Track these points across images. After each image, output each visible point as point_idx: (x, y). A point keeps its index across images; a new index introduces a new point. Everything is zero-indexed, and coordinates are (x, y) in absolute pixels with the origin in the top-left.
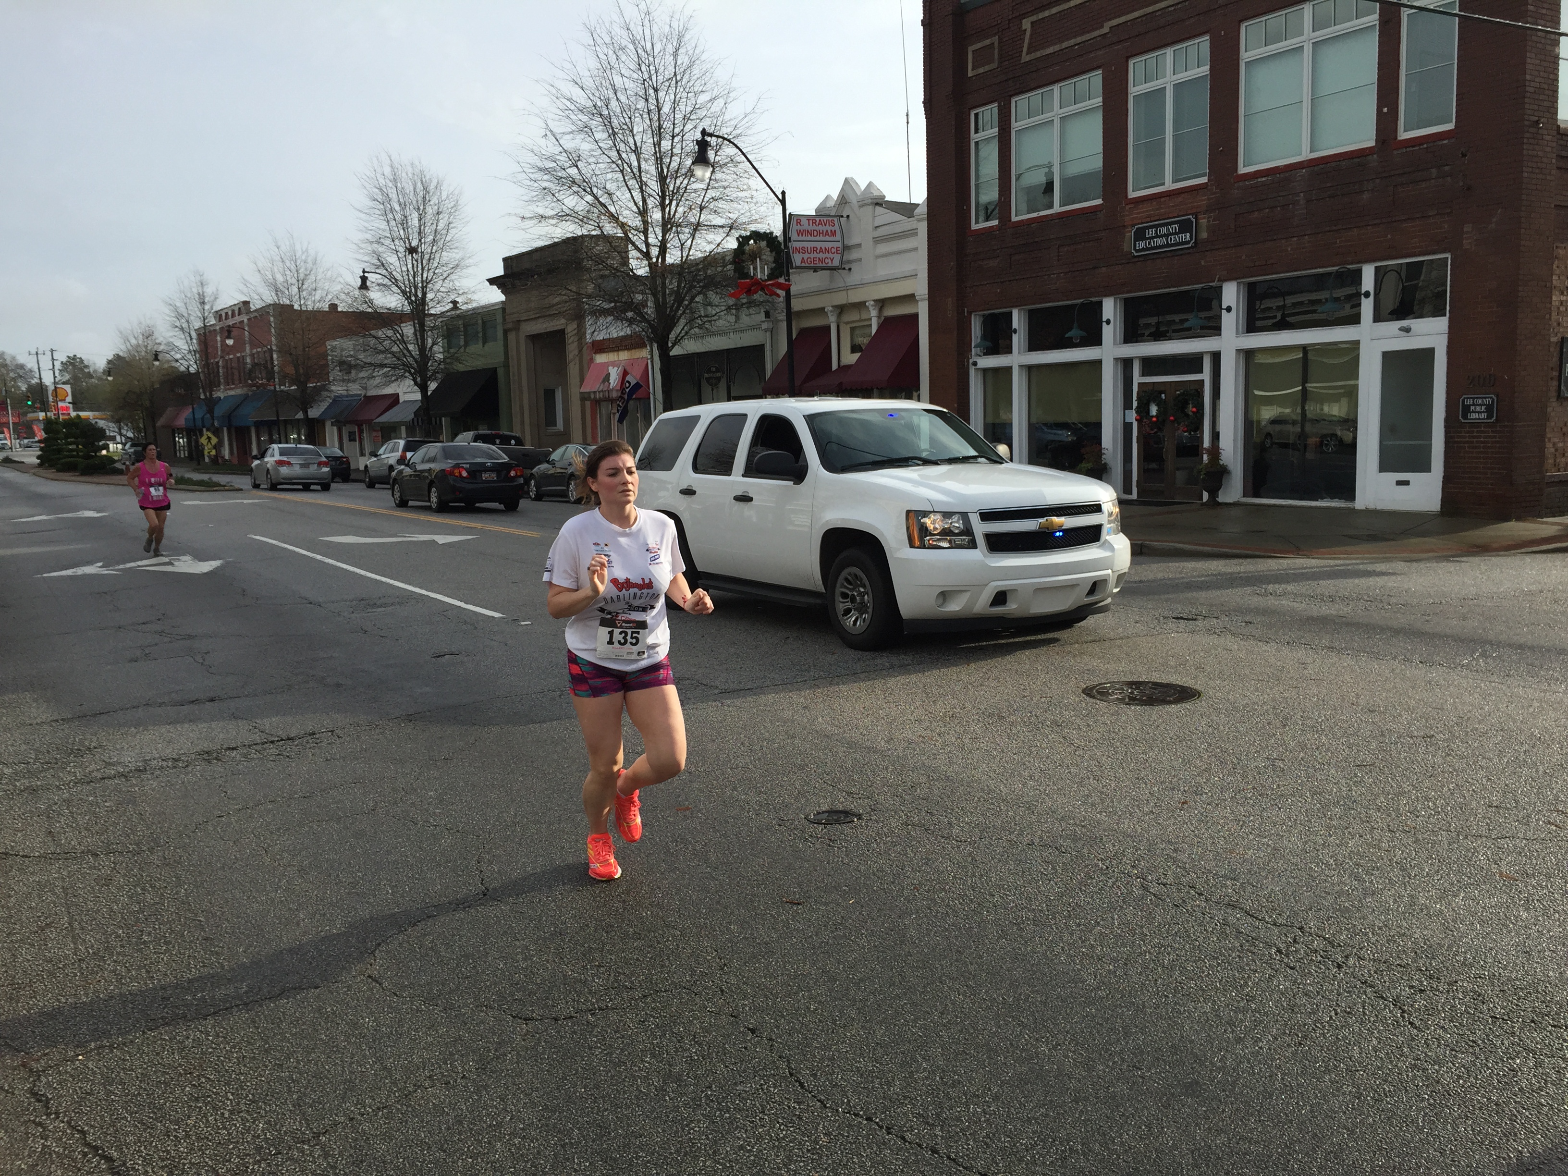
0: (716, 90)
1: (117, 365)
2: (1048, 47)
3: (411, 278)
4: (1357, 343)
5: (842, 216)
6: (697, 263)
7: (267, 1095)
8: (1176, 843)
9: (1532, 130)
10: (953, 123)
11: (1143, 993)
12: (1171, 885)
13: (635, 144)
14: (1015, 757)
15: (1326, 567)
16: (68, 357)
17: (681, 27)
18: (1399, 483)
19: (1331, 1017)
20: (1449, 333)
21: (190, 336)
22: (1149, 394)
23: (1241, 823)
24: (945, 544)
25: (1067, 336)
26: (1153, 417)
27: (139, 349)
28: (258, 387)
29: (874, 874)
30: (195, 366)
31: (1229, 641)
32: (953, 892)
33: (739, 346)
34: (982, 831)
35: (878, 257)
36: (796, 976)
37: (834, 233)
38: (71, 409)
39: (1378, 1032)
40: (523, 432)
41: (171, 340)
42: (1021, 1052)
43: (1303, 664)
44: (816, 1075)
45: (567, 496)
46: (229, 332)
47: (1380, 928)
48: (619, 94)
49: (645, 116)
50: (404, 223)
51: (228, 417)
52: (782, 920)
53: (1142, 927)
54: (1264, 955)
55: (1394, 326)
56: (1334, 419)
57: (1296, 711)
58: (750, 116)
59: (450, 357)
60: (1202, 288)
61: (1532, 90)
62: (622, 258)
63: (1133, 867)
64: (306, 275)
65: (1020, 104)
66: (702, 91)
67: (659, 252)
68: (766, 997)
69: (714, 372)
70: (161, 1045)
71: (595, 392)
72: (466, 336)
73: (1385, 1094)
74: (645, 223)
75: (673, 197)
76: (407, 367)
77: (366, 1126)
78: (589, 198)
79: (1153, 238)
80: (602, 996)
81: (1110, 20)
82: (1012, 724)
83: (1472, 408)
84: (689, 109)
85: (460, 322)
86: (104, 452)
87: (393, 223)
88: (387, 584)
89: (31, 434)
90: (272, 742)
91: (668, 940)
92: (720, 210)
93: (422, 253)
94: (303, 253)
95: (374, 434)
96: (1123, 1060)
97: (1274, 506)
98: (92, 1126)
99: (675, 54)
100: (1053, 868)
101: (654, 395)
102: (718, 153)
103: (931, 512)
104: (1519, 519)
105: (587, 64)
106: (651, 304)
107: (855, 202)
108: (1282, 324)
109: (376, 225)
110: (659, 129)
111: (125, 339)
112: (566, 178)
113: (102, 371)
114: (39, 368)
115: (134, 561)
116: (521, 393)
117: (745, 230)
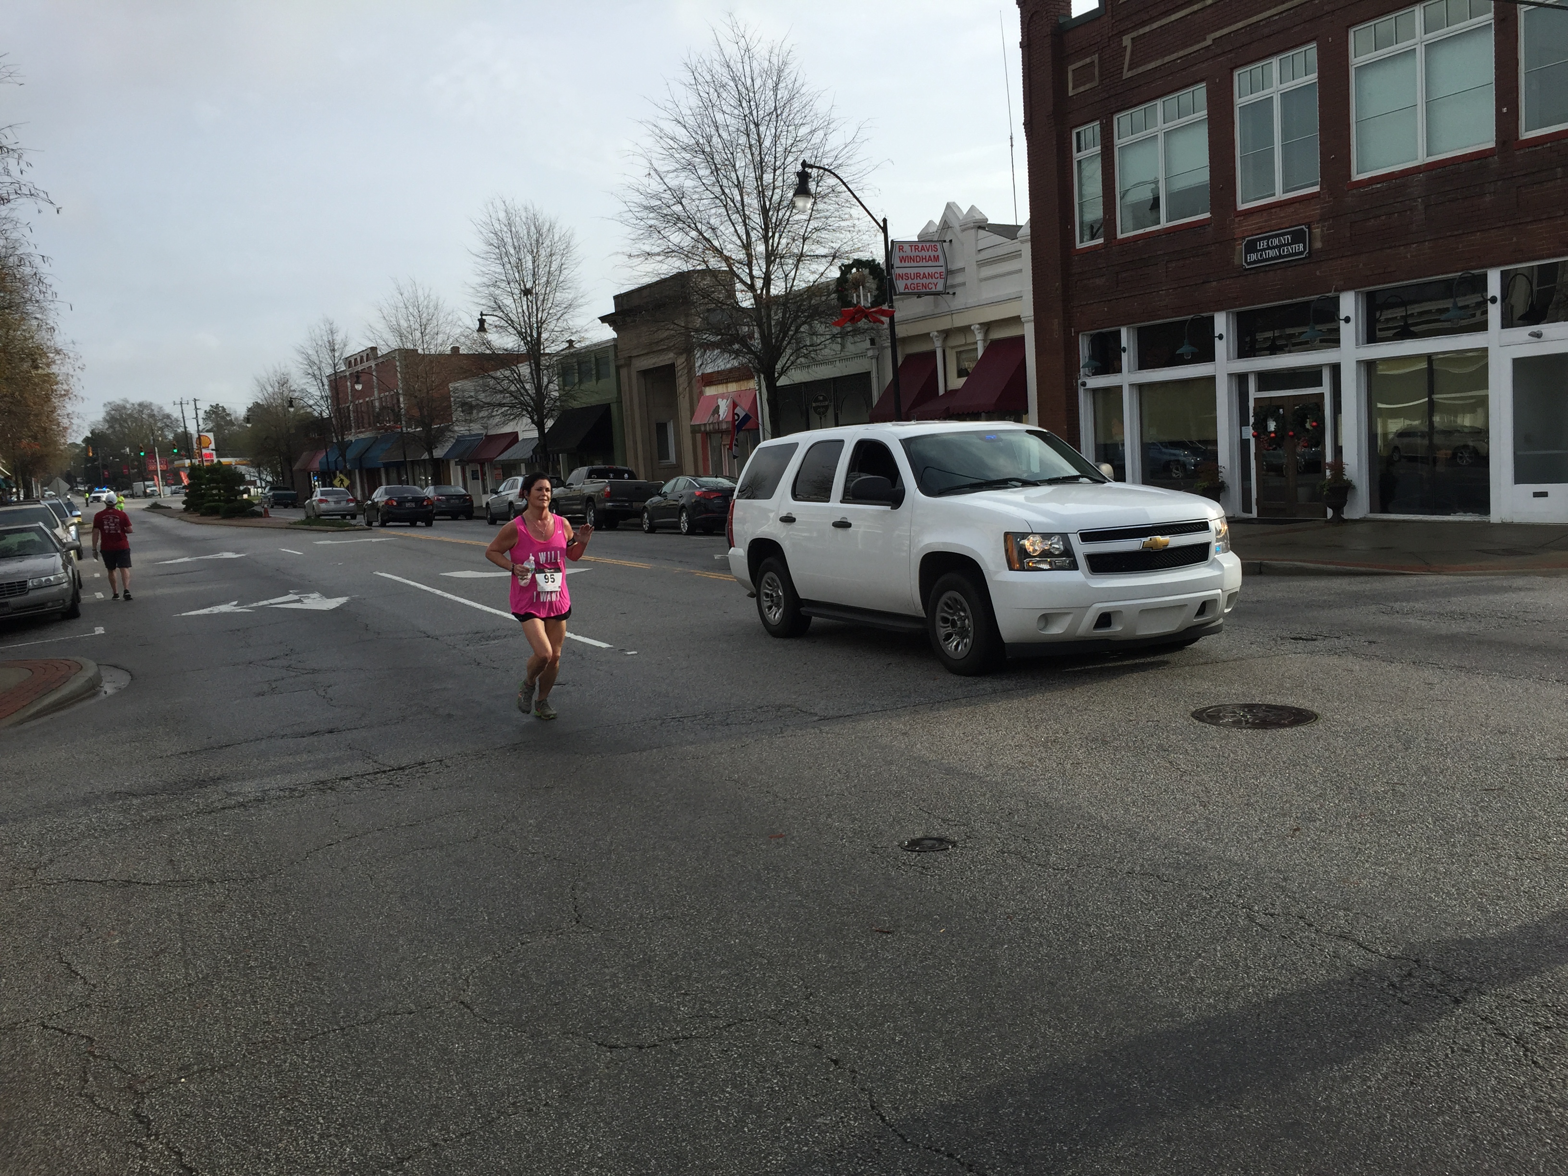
0: (816, 122)
1: (256, 412)
2: (1149, 62)
3: (526, 319)
4: (1486, 350)
5: (945, 241)
6: (800, 294)
7: (356, 1120)
8: (1286, 872)
10: (1055, 143)
11: (1245, 1029)
12: (1278, 915)
13: (738, 179)
14: (1119, 783)
15: (1457, 583)
16: (211, 406)
17: (781, 61)
18: (1537, 495)
19: (1447, 1056)
21: (322, 383)
22: (1266, 410)
23: (1357, 850)
24: (1045, 566)
25: (1178, 352)
26: (1271, 432)
27: (276, 397)
28: (386, 430)
29: (967, 903)
30: (328, 412)
31: (1349, 661)
32: (1048, 922)
33: (845, 373)
34: (1080, 859)
35: (983, 280)
36: (882, 1006)
37: (937, 258)
38: (215, 456)
39: (1498, 1072)
40: (637, 465)
41: (305, 387)
42: (1112, 1089)
43: (1429, 684)
44: (897, 1109)
45: (679, 528)
46: (358, 377)
48: (721, 131)
49: (747, 151)
50: (519, 266)
51: (360, 461)
52: (871, 949)
53: (1246, 959)
54: (1376, 989)
55: (1522, 333)
56: (1466, 430)
57: (1420, 733)
58: (850, 146)
59: (565, 395)
60: (1318, 299)
62: (727, 291)
63: (1239, 896)
64: (428, 320)
65: (1122, 121)
66: (803, 124)
67: (764, 283)
68: (851, 1027)
69: (821, 401)
70: (260, 1069)
71: (705, 425)
72: (580, 374)
73: (1504, 1138)
74: (749, 255)
75: (776, 229)
76: (524, 405)
77: (448, 1153)
78: (694, 234)
79: (1264, 250)
80: (686, 1024)
81: (1212, 32)
82: (1116, 749)
84: (790, 142)
85: (575, 360)
86: (245, 496)
87: (508, 266)
89: (179, 481)
90: (384, 772)
91: (755, 969)
92: (823, 240)
93: (536, 294)
94: (425, 299)
95: (496, 472)
96: (1220, 1098)
97: (1404, 521)
98: (190, 1148)
99: (775, 89)
100: (1154, 897)
101: (763, 425)
102: (820, 184)
103: (1029, 534)
105: (689, 102)
106: (756, 335)
107: (958, 228)
108: (1405, 333)
109: (493, 269)
110: (761, 163)
111: (263, 388)
112: (671, 215)
113: (242, 418)
114: (183, 417)
115: (267, 599)
116: (634, 428)
117: (848, 258)
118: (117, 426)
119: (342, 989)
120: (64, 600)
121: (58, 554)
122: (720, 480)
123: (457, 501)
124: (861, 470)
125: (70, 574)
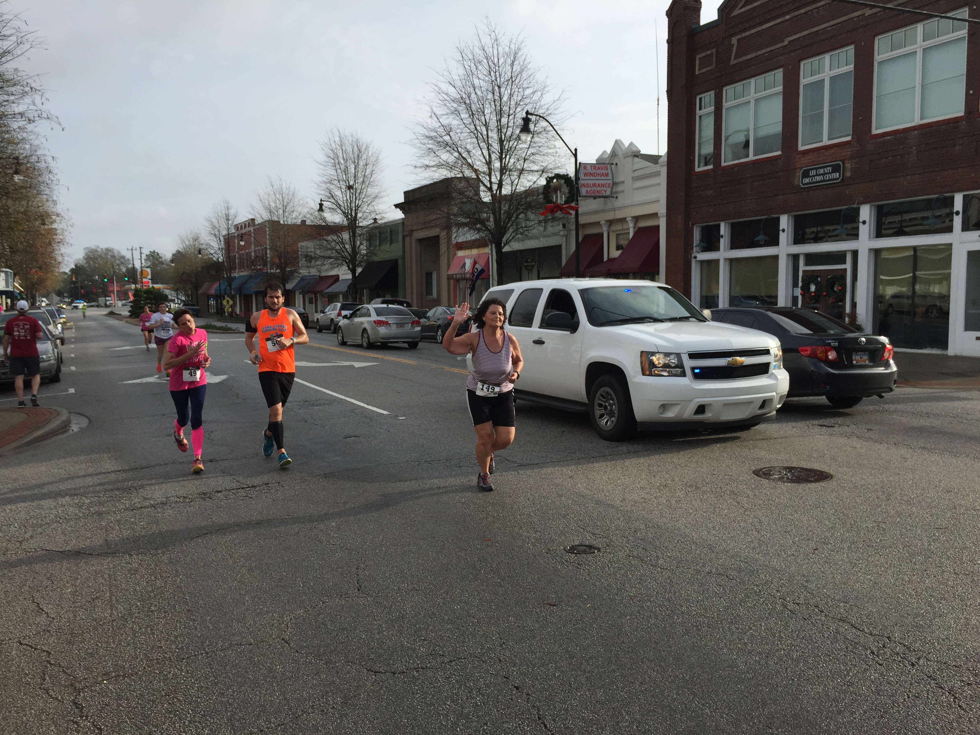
0: (536, 86)
1: (178, 257)
2: (748, 55)
3: (349, 204)
4: (951, 245)
5: (613, 164)
6: (521, 194)
7: (212, 712)
8: (808, 576)
10: (685, 104)
11: (778, 677)
12: (802, 604)
13: (485, 121)
14: (705, 514)
15: (925, 393)
16: (151, 252)
17: (516, 48)
18: (978, 339)
19: (905, 700)
21: (220, 240)
22: (810, 278)
23: (853, 564)
24: (665, 374)
25: (756, 239)
26: (812, 292)
27: (190, 247)
28: (257, 271)
29: (605, 588)
30: (222, 258)
31: (855, 442)
32: (655, 603)
33: (546, 245)
34: (678, 563)
35: (635, 189)
36: (548, 653)
37: (607, 175)
38: (150, 283)
39: (937, 711)
40: (412, 299)
41: (209, 242)
42: (692, 713)
43: (904, 458)
44: (555, 720)
45: (436, 339)
46: (242, 237)
47: (943, 640)
48: (477, 90)
49: (492, 103)
50: (346, 171)
51: (240, 289)
52: (543, 616)
53: (780, 632)
54: (862, 655)
55: (974, 233)
56: (935, 295)
57: (897, 490)
58: (557, 102)
59: (370, 253)
60: (847, 209)
62: (475, 191)
63: (778, 591)
64: (288, 203)
65: (729, 91)
66: (528, 87)
67: (498, 187)
68: (528, 666)
69: (529, 262)
70: (154, 676)
71: (456, 274)
72: (380, 240)
74: (490, 169)
75: (507, 153)
76: (344, 258)
78: (456, 154)
79: (814, 176)
80: (424, 660)
81: (789, 37)
82: (704, 492)
84: (519, 98)
85: (377, 231)
87: (339, 171)
88: (322, 392)
89: (127, 298)
90: (243, 488)
91: (469, 625)
92: (537, 161)
93: (356, 189)
94: (287, 189)
95: (324, 298)
96: (760, 721)
98: (107, 726)
99: (512, 65)
100: (724, 589)
101: (493, 276)
102: (537, 126)
103: (657, 353)
105: (458, 72)
106: (492, 219)
107: (621, 155)
108: (900, 233)
109: (329, 172)
110: (501, 111)
111: (183, 242)
112: (443, 142)
113: (169, 260)
114: (133, 258)
116: (412, 275)
117: (551, 173)
118: (91, 262)
119: (208, 627)
120: (51, 371)
121: (49, 342)
124: (552, 308)
125: (56, 355)
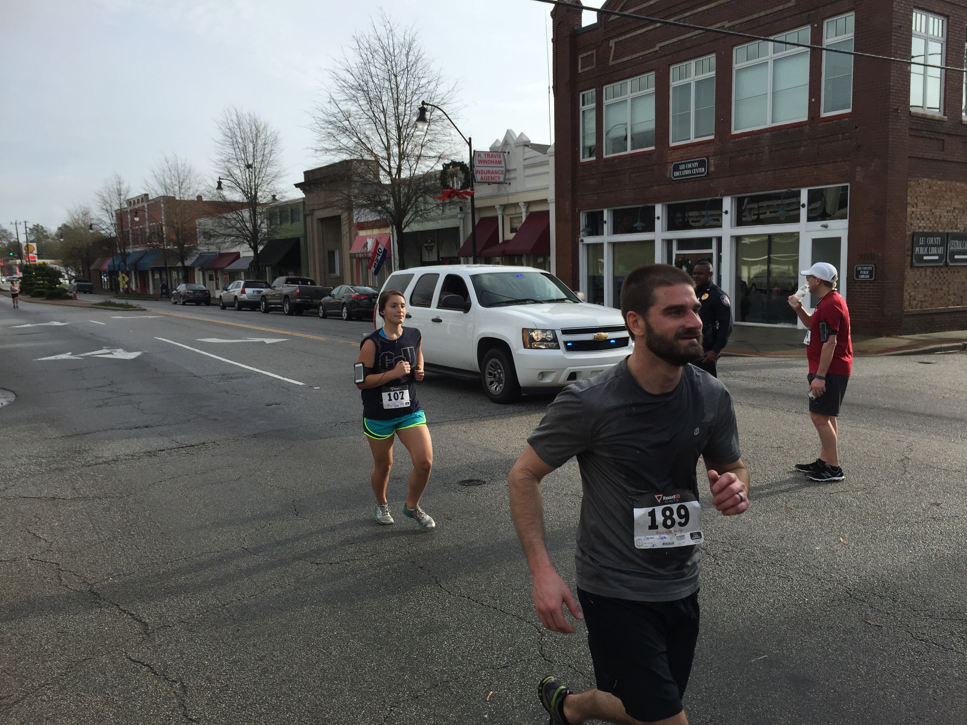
0: (431, 77)
1: (64, 231)
2: (624, 57)
3: (248, 183)
4: (798, 233)
5: (505, 152)
9: (894, 114)
10: (570, 100)
13: (383, 108)
16: (34, 225)
17: (411, 39)
20: (849, 229)
21: (112, 215)
22: (682, 261)
24: (543, 347)
25: (635, 225)
27: (79, 222)
28: (154, 247)
29: (488, 507)
30: (115, 233)
33: (444, 227)
35: (526, 177)
37: (500, 162)
38: (37, 258)
40: (315, 276)
41: (100, 217)
45: (342, 316)
46: (136, 213)
48: (374, 78)
49: (389, 90)
50: (244, 150)
51: (135, 266)
55: (817, 225)
58: (451, 93)
59: (271, 231)
60: (711, 200)
61: (894, 91)
62: (374, 174)
64: (184, 179)
65: (608, 89)
66: (423, 77)
67: (397, 171)
69: (429, 243)
71: (358, 254)
72: (281, 217)
74: (389, 154)
75: (405, 139)
76: (245, 237)
77: (246, 602)
78: (356, 139)
79: (683, 170)
80: (352, 555)
81: (660, 42)
83: (861, 272)
84: (415, 87)
85: (278, 210)
86: (59, 285)
87: (237, 150)
88: (238, 366)
90: (183, 447)
92: (433, 147)
93: (255, 168)
94: (182, 166)
95: (225, 276)
97: (752, 327)
98: (121, 603)
99: (407, 55)
101: (394, 259)
102: (433, 114)
103: (535, 329)
104: (888, 336)
105: (355, 60)
106: (392, 202)
107: (513, 144)
108: (758, 222)
109: (227, 151)
110: (398, 99)
111: (71, 215)
112: (342, 127)
113: (55, 234)
114: (16, 232)
115: (90, 352)
116: (314, 253)
117: (448, 159)
122: (367, 288)
123: (200, 294)
124: (448, 291)
